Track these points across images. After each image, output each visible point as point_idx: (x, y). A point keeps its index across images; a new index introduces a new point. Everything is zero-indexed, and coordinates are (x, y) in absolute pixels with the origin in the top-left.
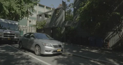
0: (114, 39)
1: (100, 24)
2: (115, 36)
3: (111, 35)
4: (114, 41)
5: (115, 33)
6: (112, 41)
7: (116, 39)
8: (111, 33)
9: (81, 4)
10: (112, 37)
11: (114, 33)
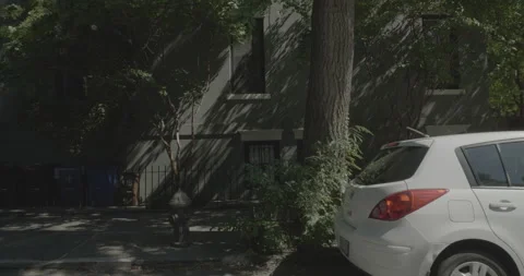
0: (155, 169)
1: (103, 110)
2: (158, 154)
3: (146, 153)
4: (155, 175)
5: (159, 147)
6: (149, 175)
7: (162, 169)
8: (146, 146)
9: (10, 9)
10: (149, 161)
11: (155, 145)
